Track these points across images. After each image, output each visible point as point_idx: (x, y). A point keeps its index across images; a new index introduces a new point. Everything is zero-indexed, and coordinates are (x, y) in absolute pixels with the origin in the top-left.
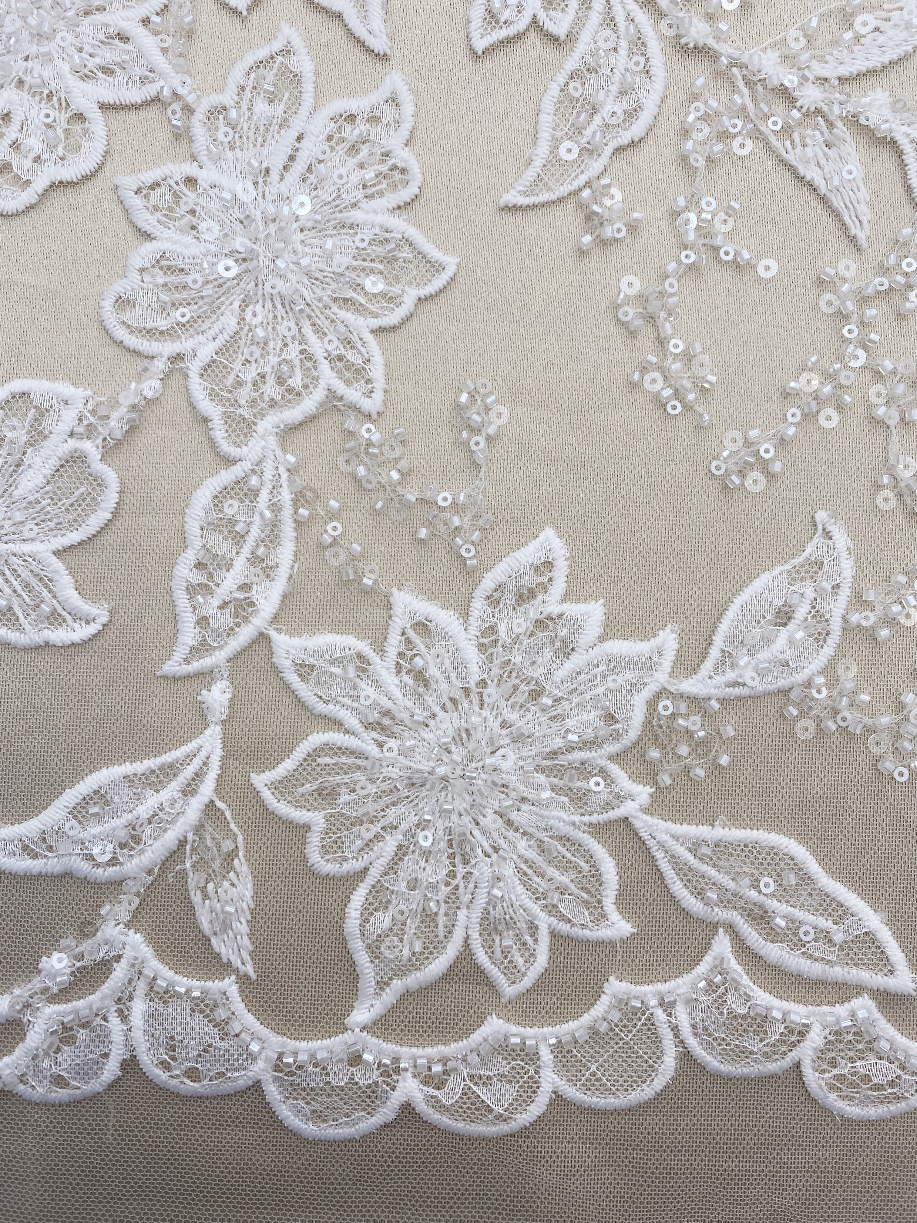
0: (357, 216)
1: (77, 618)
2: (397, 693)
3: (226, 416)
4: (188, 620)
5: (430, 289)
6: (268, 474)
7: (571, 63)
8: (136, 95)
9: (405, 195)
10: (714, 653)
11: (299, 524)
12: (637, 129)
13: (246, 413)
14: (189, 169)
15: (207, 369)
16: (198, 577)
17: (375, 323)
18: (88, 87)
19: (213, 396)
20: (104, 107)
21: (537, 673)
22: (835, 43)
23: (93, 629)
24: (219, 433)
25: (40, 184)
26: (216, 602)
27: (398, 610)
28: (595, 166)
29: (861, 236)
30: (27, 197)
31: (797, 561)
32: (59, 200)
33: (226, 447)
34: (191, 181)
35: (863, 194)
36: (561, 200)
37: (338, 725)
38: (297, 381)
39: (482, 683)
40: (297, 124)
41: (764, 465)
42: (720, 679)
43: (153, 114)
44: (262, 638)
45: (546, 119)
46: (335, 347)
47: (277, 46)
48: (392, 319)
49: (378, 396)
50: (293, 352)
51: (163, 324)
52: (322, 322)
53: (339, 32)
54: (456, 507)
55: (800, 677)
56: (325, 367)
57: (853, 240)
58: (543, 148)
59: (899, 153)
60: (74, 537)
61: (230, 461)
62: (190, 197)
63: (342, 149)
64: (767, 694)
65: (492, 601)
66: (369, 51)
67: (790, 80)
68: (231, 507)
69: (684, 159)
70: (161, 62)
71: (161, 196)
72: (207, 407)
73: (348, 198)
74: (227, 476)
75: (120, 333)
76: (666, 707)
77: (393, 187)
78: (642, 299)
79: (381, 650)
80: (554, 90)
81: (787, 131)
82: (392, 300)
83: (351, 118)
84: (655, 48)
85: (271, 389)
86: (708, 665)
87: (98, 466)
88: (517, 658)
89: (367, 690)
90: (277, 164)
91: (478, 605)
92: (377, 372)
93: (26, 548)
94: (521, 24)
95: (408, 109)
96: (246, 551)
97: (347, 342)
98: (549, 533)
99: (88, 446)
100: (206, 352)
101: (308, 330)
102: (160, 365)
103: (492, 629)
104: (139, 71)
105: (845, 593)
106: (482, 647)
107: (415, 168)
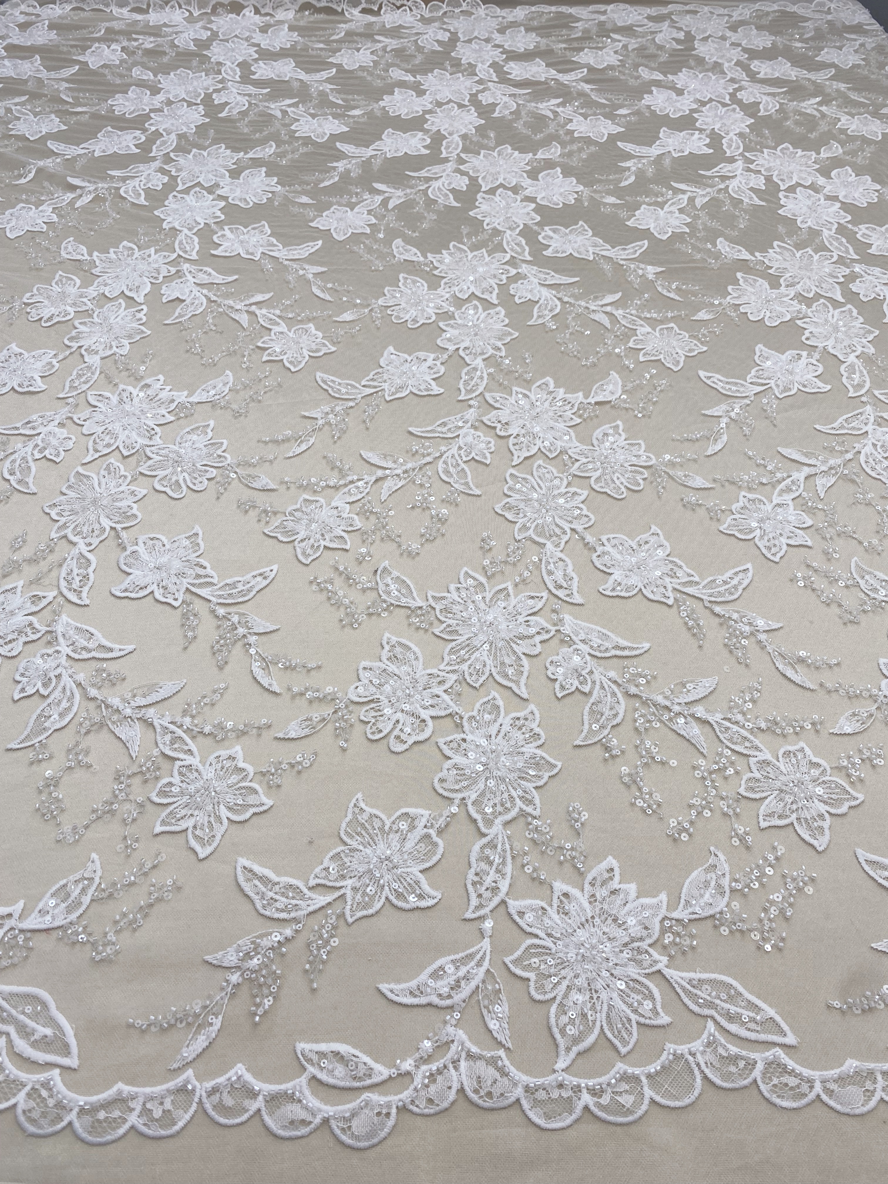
0: (523, 750)
1: (429, 897)
2: (559, 922)
3: (483, 819)
4: (473, 896)
5: (553, 773)
6: (500, 839)
7: (592, 700)
8: (443, 713)
9: (540, 742)
10: (682, 901)
11: (513, 858)
12: (618, 720)
13: (491, 817)
14: (463, 736)
15: (473, 804)
16: (476, 879)
17: (535, 785)
18: (426, 711)
19: (478, 812)
20: (432, 717)
21: (614, 912)
22: (682, 692)
23: (436, 901)
24: (481, 824)
25: (410, 742)
26: (484, 888)
27: (555, 889)
28: (606, 732)
29: (705, 752)
30: (406, 746)
31: (706, 866)
32: (416, 748)
33: (484, 830)
34: (464, 740)
35: (702, 738)
36: (595, 743)
37: (536, 936)
38: (508, 805)
39: (593, 917)
40: (500, 721)
41: (686, 830)
42: (687, 912)
43: (449, 720)
44: (503, 902)
45: (586, 718)
46: (521, 793)
47: (490, 697)
48: (541, 783)
49: (538, 810)
50: (506, 795)
51: (457, 787)
52: (515, 785)
53: (510, 693)
54: (572, 849)
55: (718, 909)
56: (518, 800)
57: (702, 753)
58: (586, 726)
59: (712, 725)
60: (428, 865)
61: (484, 835)
62: (464, 745)
63: (516, 728)
64: (706, 918)
65: (592, 884)
66: (522, 698)
67: (668, 703)
68: (487, 851)
69: (636, 729)
70: (451, 703)
71: (454, 745)
72: (475, 815)
73: (520, 744)
74: (485, 840)
75: (441, 791)
76: (667, 924)
77: (535, 740)
78: (630, 775)
79: (551, 906)
80: (587, 709)
81: (670, 719)
82: (540, 777)
83: (518, 719)
84: (619, 695)
85: (499, 808)
86: (681, 905)
87: (435, 839)
88: (606, 907)
89: (546, 920)
90: (493, 734)
91: (587, 886)
92: (537, 801)
93: (409, 870)
94: (573, 689)
95: (537, 715)
96: (494, 868)
97: (525, 792)
98: (610, 858)
99: (431, 831)
100: (474, 796)
101: (510, 788)
102: (457, 801)
103: (593, 896)
104: (443, 706)
105: (728, 876)
106: (590, 903)
107: (542, 733)
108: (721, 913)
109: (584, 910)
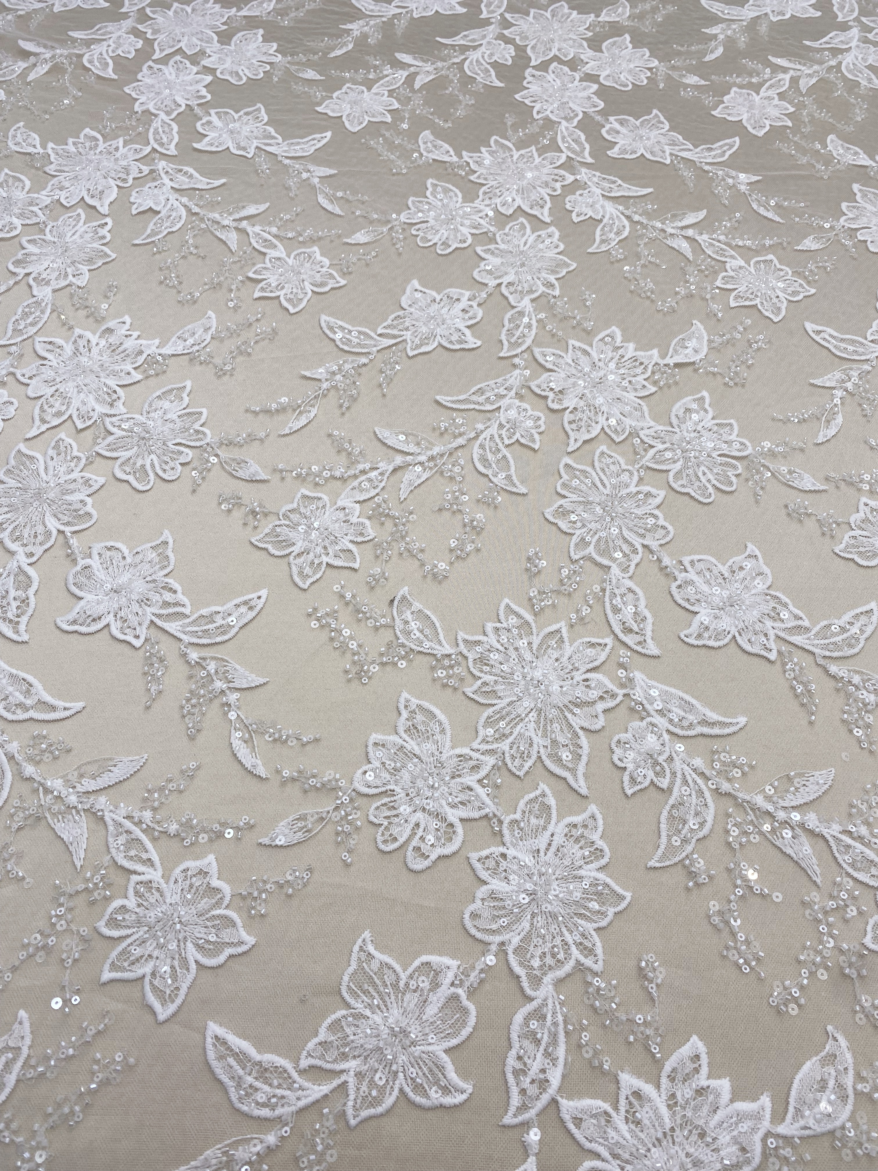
108: (843, 1128)
109: (659, 1117)
